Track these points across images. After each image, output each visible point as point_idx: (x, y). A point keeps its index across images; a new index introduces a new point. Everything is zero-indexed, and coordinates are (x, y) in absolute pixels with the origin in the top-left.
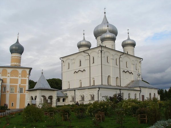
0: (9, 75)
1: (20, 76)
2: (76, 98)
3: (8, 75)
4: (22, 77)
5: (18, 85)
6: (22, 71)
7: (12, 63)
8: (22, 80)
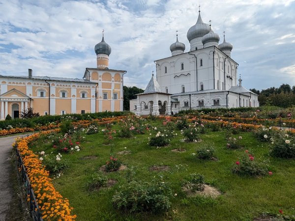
0: (101, 78)
1: (113, 79)
2: (191, 103)
3: (99, 78)
4: (116, 81)
5: (112, 90)
6: (115, 75)
7: (100, 66)
8: (115, 84)
